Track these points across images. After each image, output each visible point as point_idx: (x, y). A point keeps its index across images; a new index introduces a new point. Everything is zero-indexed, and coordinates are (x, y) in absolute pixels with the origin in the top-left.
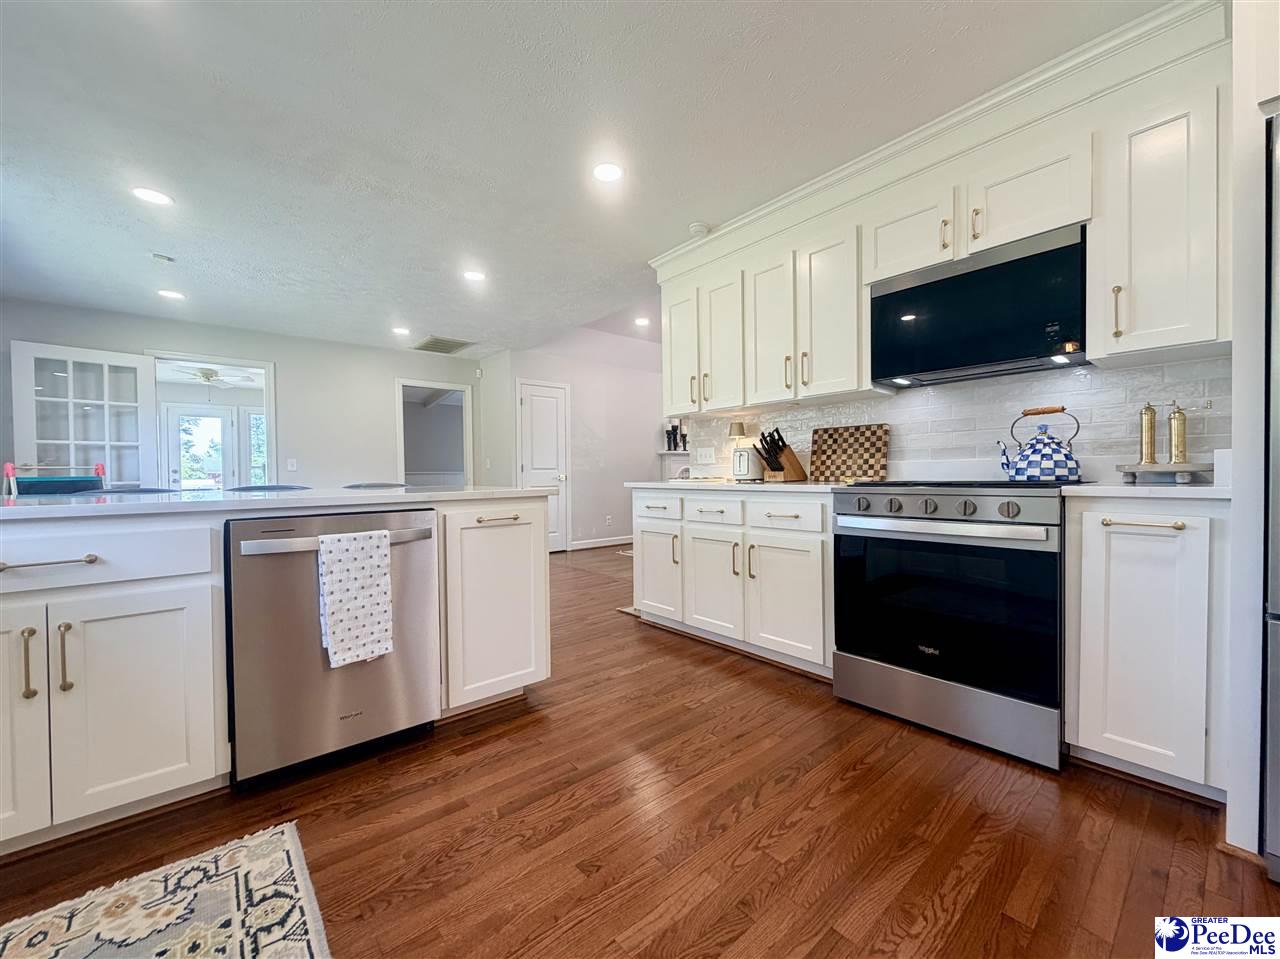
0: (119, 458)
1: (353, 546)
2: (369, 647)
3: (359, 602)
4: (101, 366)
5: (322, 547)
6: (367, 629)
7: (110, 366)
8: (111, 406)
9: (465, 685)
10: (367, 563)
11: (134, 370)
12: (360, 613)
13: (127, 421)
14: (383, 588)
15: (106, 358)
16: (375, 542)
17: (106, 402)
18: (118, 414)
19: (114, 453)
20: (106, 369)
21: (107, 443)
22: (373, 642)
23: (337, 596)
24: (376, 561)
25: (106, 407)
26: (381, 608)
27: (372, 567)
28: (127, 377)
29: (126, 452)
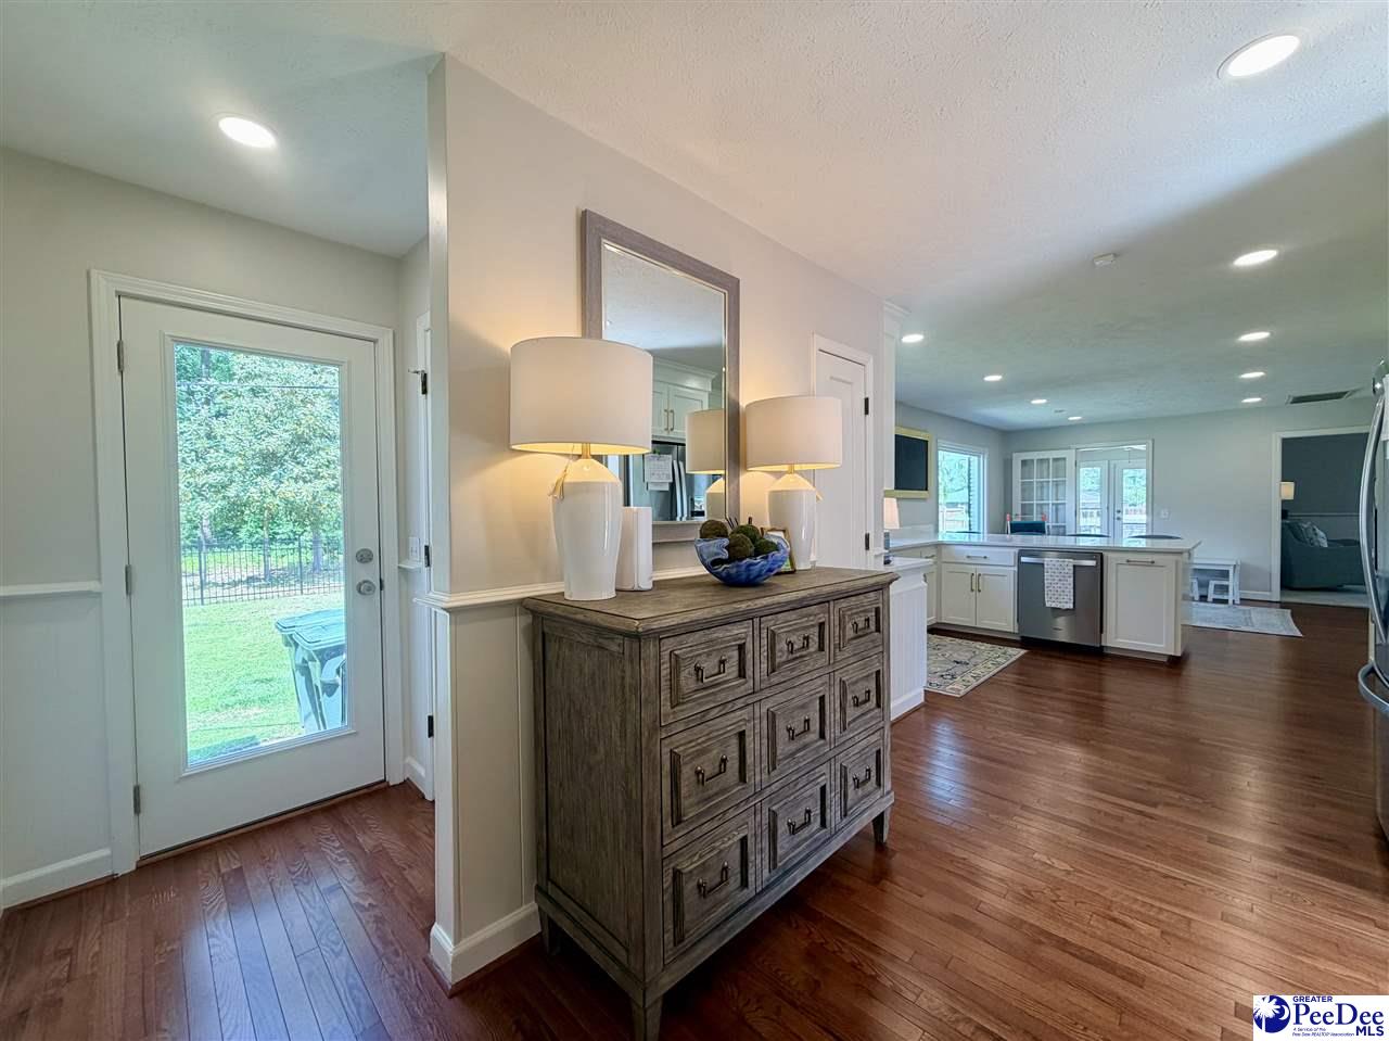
0: (1057, 510)
1: (1057, 564)
2: (1064, 603)
3: (1058, 586)
4: (1049, 459)
5: (1045, 563)
6: (1062, 597)
7: (1054, 459)
8: (1053, 481)
9: (1116, 638)
10: (1063, 571)
11: (1064, 459)
13: (1061, 488)
14: (1069, 582)
15: (1051, 455)
16: (1066, 564)
17: (1051, 479)
18: (1057, 484)
19: (1054, 507)
21: (1051, 502)
23: (1049, 581)
24: (1066, 571)
25: (1051, 482)
26: (1068, 590)
27: (1064, 573)
28: (1061, 463)
29: (1060, 507)
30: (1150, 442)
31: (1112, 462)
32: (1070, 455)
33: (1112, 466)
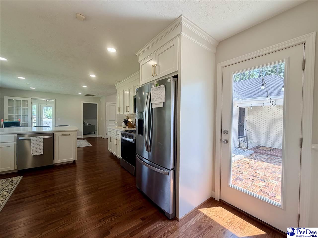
0: (24, 118)
1: (36, 138)
2: (39, 153)
3: (37, 147)
4: (21, 100)
5: (31, 139)
6: (39, 150)
7: (23, 100)
8: (23, 108)
9: (58, 160)
10: (39, 141)
11: (27, 101)
12: (37, 148)
13: (26, 110)
14: (42, 145)
15: (22, 99)
16: (40, 138)
17: (22, 107)
18: (24, 109)
19: (23, 117)
20: (22, 101)
21: (22, 115)
22: (39, 152)
23: (33, 146)
24: (40, 141)
25: (22, 108)
26: (41, 147)
27: (39, 142)
28: (26, 102)
29: (25, 116)
30: (55, 99)
31: (40, 104)
32: (29, 100)
33: (40, 105)
